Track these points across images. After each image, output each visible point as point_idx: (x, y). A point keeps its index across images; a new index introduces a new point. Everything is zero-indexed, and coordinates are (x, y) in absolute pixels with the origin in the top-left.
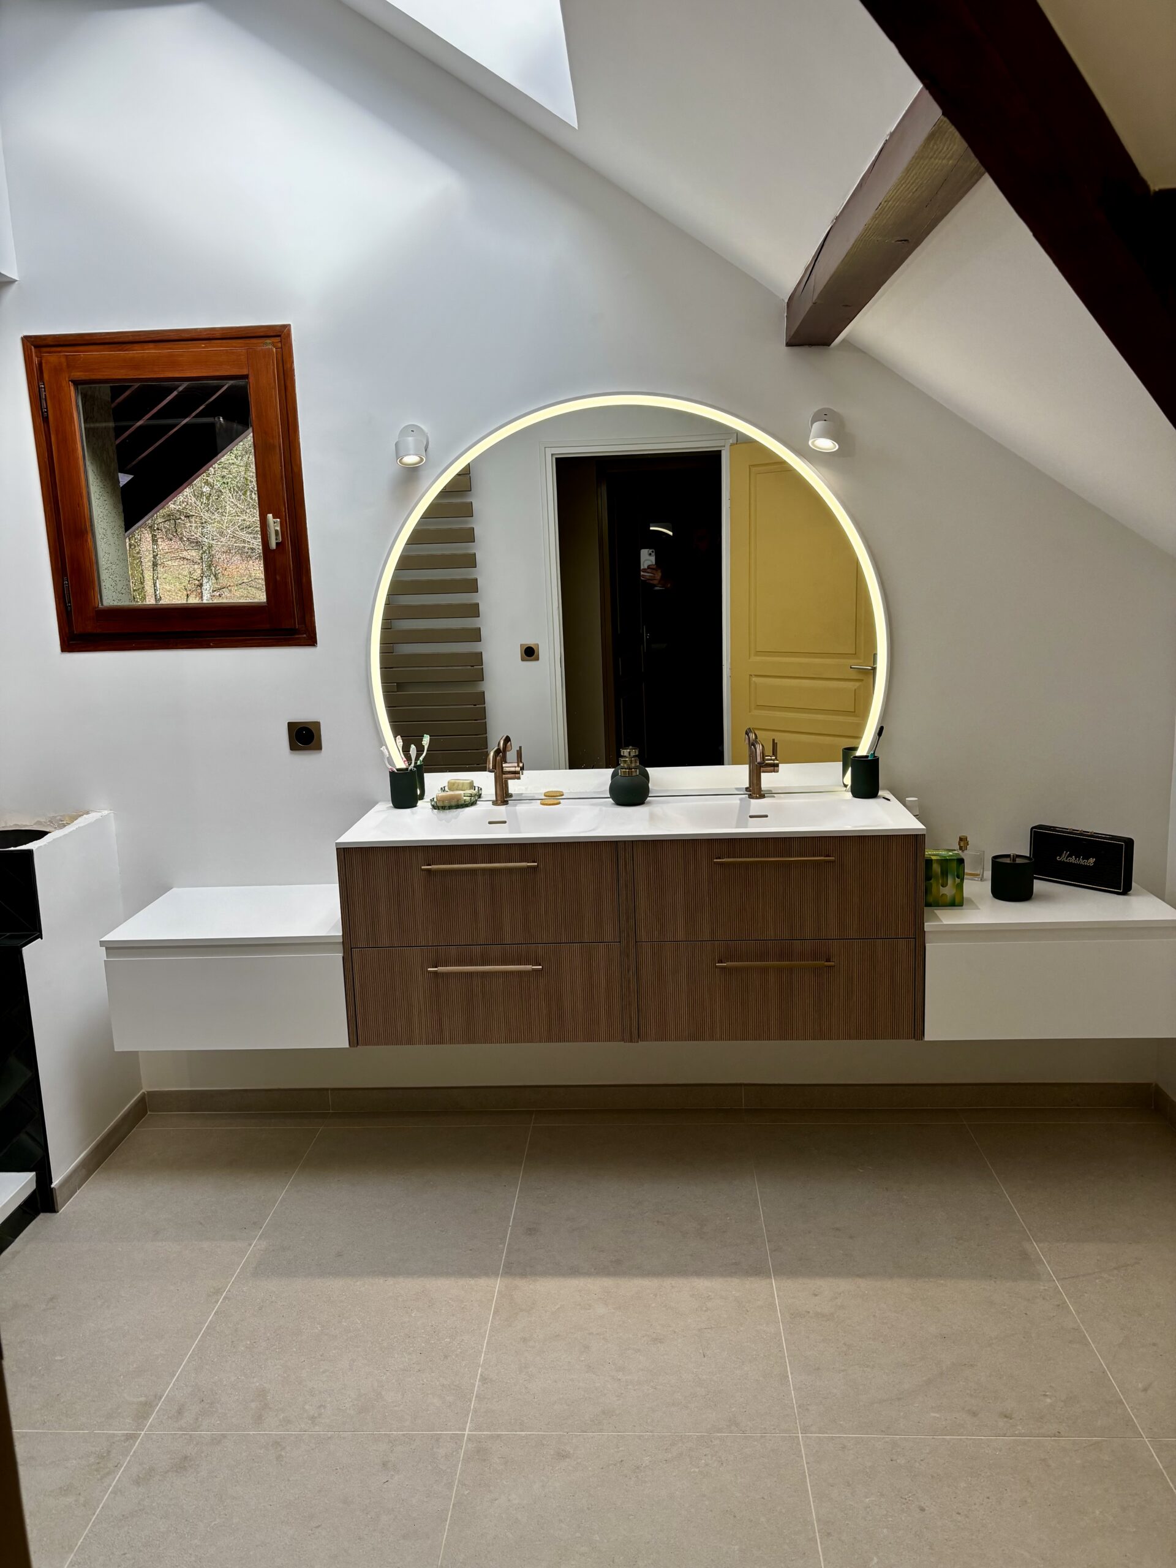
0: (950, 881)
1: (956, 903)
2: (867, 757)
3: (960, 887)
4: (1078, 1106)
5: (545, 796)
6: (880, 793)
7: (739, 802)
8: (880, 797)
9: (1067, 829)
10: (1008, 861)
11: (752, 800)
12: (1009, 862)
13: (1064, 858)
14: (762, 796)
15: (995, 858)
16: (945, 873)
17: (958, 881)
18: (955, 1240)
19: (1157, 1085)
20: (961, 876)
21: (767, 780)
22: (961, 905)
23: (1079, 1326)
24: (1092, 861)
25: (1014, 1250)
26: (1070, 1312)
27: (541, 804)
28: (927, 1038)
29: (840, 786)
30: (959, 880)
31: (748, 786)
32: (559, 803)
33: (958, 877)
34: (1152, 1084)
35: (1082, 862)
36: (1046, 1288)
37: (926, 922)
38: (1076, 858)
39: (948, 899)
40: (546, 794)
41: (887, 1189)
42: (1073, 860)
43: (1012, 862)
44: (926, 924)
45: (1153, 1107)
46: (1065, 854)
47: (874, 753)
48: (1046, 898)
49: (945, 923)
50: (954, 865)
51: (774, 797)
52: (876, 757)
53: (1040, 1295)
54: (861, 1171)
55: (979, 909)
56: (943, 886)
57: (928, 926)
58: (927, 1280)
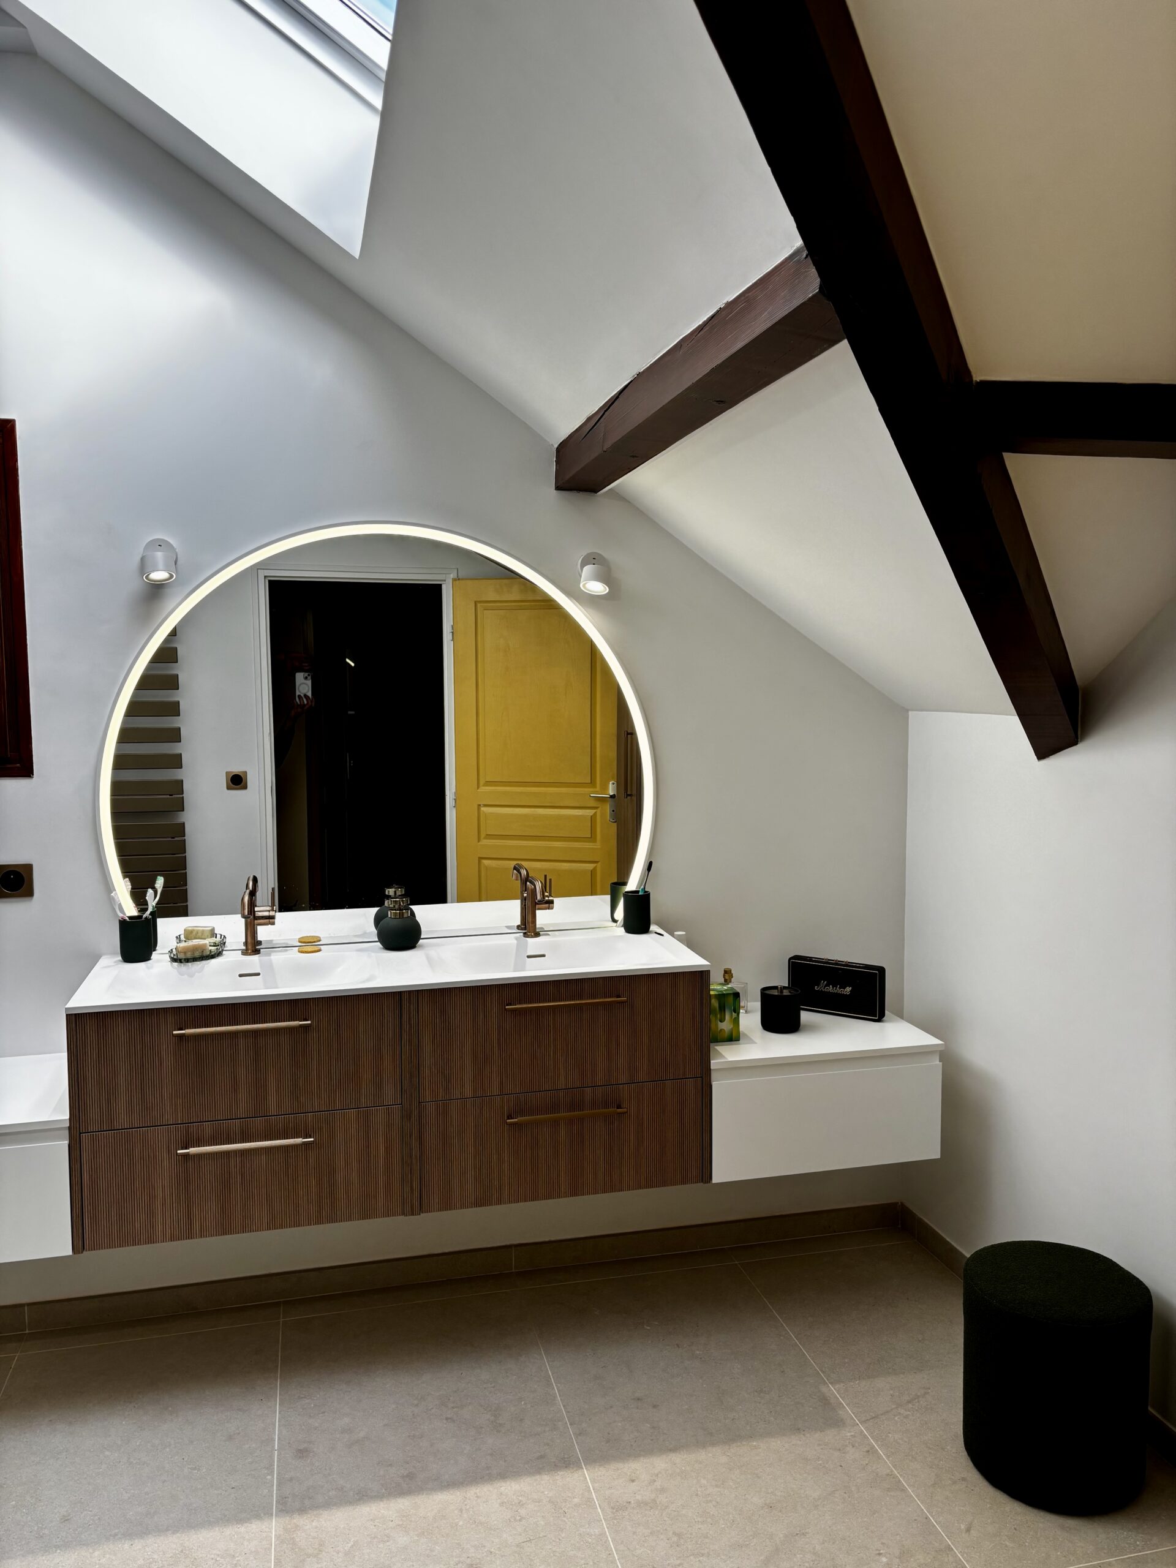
0: (727, 1017)
1: (733, 1038)
2: (637, 892)
3: (736, 1021)
5: (300, 942)
6: (653, 928)
7: (515, 942)
8: (652, 932)
9: (824, 959)
10: (775, 993)
11: (528, 939)
12: (777, 994)
13: (823, 987)
14: (537, 935)
15: (763, 990)
16: (722, 1008)
17: (734, 1015)
18: (756, 1394)
19: (902, 1203)
20: (736, 1011)
21: (543, 917)
22: (738, 1039)
23: (892, 1471)
24: (848, 989)
25: (814, 1397)
26: (879, 1457)
27: (299, 952)
28: (715, 1180)
29: (609, 921)
30: (736, 1014)
31: (519, 924)
32: (320, 950)
33: (735, 1012)
34: (898, 1203)
35: (838, 990)
36: (853, 1434)
37: (713, 1060)
38: (833, 987)
39: (726, 1035)
40: (301, 940)
41: (678, 1345)
42: (830, 989)
43: (779, 994)
44: (712, 1062)
45: (900, 1226)
46: (823, 983)
47: (645, 888)
48: (812, 1028)
49: (730, 1060)
50: (731, 999)
51: (549, 935)
52: (647, 892)
53: (849, 1443)
54: (649, 1328)
55: (756, 1043)
56: (721, 1021)
57: (714, 1063)
58: (739, 1444)
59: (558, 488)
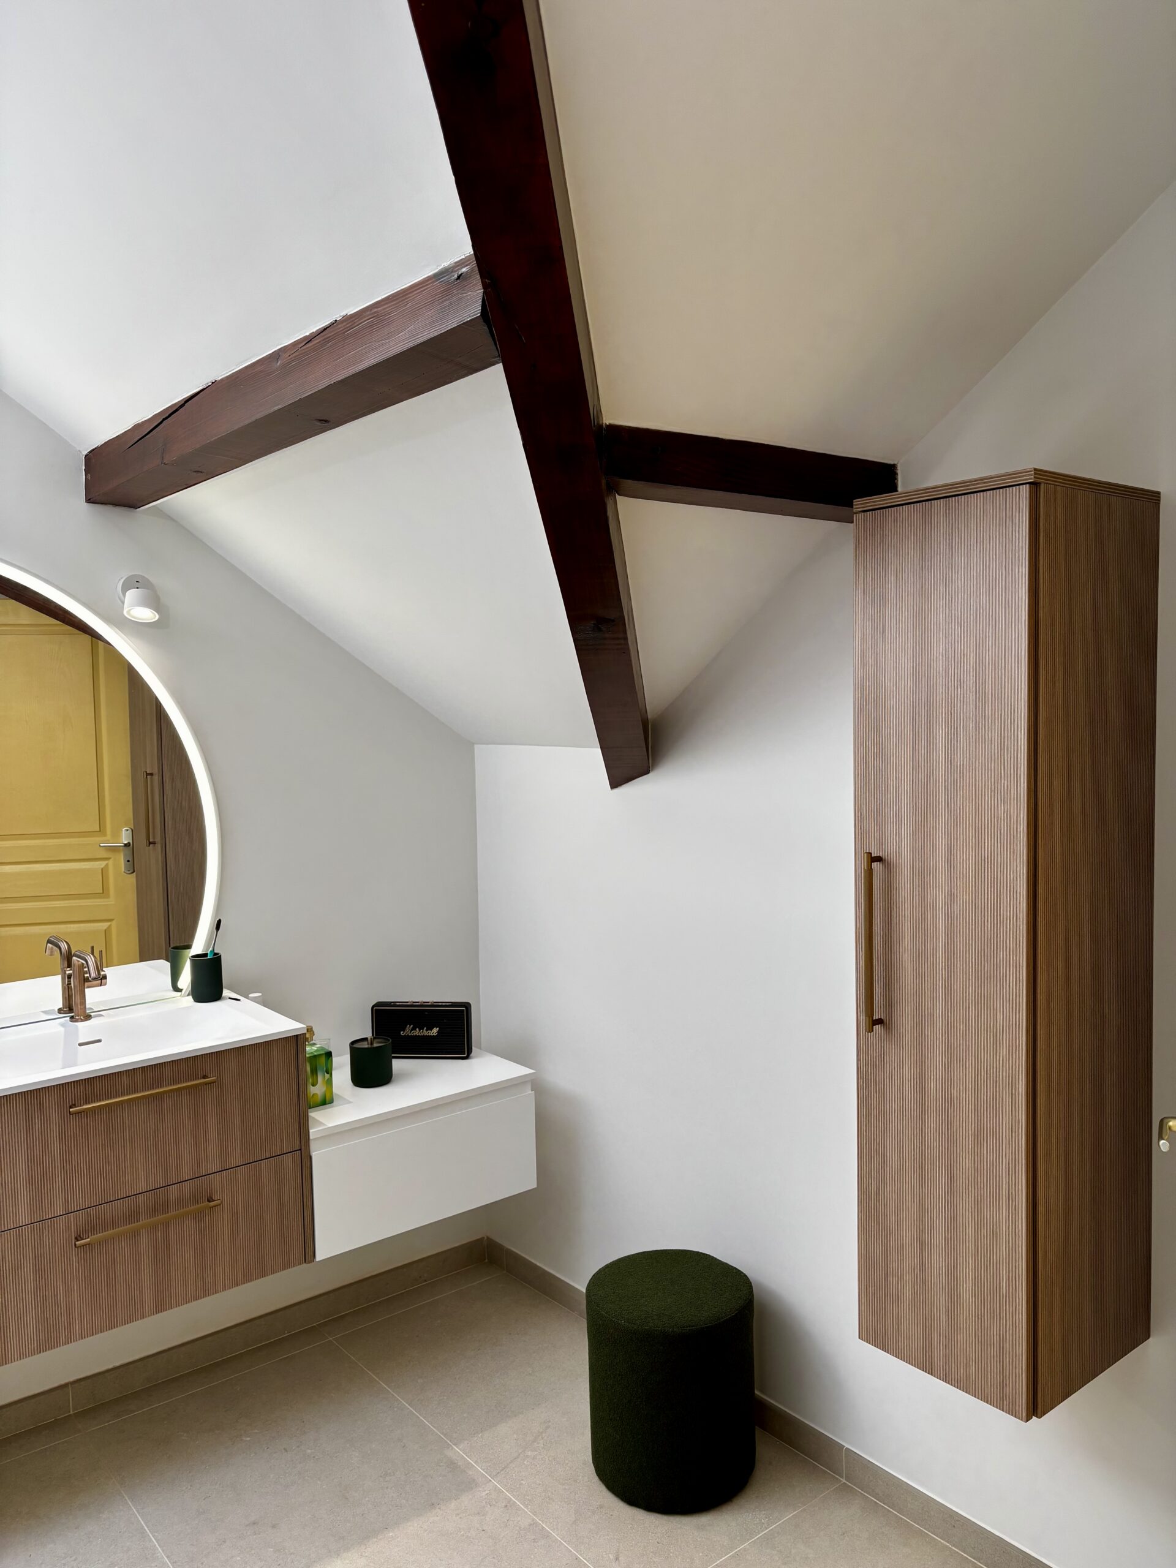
0: (320, 1078)
1: (326, 1101)
2: (205, 955)
3: (329, 1082)
4: (426, 1281)
6: (226, 993)
7: (62, 1029)
8: (225, 998)
9: (408, 1002)
10: (365, 1045)
11: (80, 1025)
12: (366, 1046)
13: (409, 1031)
14: (88, 1017)
15: (353, 1043)
16: (314, 1071)
17: (327, 1076)
18: (381, 1479)
19: (488, 1238)
20: (329, 1071)
21: (93, 996)
22: (332, 1102)
23: (533, 1520)
24: (435, 1031)
25: (441, 1464)
26: (519, 1509)
28: (319, 1257)
29: (169, 990)
30: (329, 1075)
31: (61, 1006)
33: (328, 1073)
34: (484, 1238)
35: (425, 1032)
36: (487, 1492)
37: (311, 1129)
38: (420, 1030)
39: (319, 1098)
41: (286, 1450)
42: (417, 1032)
43: (370, 1046)
44: (311, 1131)
45: (486, 1261)
46: (409, 1027)
47: (214, 950)
48: (406, 1076)
49: (330, 1125)
50: (323, 1059)
51: (102, 1015)
52: (218, 954)
53: (486, 1502)
54: (248, 1439)
55: (350, 1102)
56: (313, 1085)
57: (313, 1132)
58: (375, 1540)
59: (89, 500)
